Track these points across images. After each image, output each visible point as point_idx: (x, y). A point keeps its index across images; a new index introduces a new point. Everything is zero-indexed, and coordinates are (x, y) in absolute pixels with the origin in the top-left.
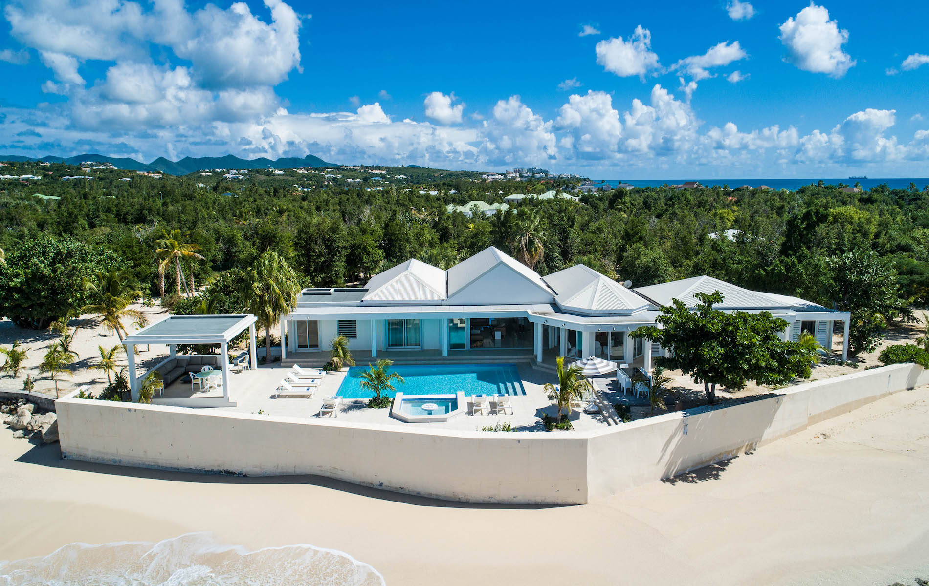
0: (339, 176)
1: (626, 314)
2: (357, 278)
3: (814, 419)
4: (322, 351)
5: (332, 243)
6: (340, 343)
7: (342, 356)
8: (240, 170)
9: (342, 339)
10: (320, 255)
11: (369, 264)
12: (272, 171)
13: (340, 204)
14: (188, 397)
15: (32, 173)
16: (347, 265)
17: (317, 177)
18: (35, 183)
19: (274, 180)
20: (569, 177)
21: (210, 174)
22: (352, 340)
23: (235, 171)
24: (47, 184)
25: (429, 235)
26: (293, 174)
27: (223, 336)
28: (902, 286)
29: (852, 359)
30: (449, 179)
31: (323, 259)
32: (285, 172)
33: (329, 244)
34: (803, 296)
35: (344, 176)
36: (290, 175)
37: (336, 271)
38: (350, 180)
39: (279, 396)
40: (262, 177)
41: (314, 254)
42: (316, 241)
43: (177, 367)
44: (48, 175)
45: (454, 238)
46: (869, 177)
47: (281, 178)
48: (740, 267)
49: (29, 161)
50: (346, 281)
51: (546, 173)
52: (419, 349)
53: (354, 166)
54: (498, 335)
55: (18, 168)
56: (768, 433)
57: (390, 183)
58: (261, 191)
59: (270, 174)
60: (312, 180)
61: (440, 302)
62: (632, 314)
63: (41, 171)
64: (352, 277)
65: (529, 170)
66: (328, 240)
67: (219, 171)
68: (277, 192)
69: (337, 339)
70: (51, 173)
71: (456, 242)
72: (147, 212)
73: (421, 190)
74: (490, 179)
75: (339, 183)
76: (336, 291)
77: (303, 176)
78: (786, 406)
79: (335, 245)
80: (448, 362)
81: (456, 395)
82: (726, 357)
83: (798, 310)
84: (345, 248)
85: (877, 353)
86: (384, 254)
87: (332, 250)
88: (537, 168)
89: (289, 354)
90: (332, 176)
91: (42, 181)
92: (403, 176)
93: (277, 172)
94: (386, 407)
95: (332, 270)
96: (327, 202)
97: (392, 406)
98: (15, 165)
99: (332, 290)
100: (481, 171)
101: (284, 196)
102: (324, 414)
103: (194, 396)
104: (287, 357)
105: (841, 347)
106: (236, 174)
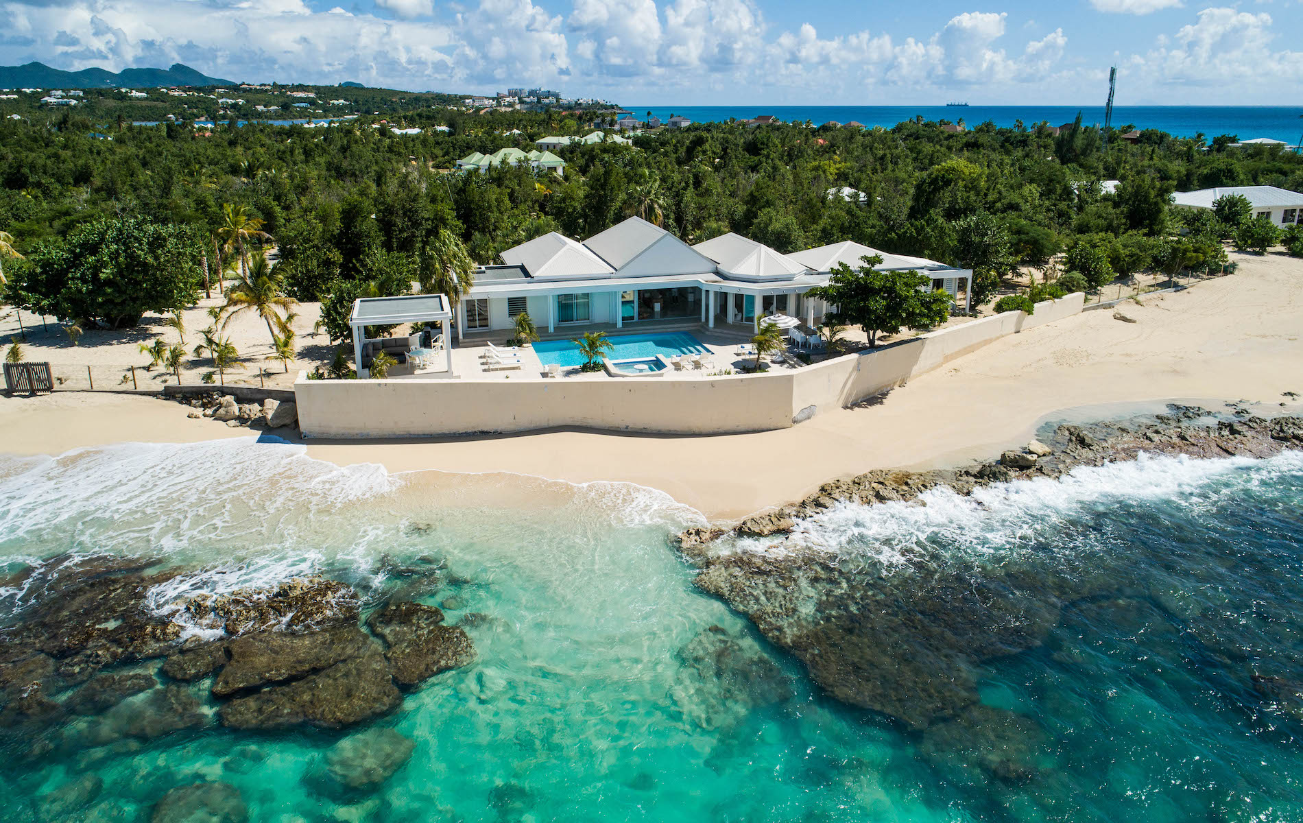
0: (241, 101)
1: (789, 279)
3: (947, 359)
4: (493, 331)
6: (524, 319)
8: (69, 91)
12: (127, 92)
17: (204, 102)
20: (591, 102)
21: (16, 96)
23: (60, 92)
26: (163, 98)
28: (1012, 245)
29: (973, 311)
32: (148, 93)
34: (930, 258)
35: (247, 101)
36: (157, 100)
38: (260, 108)
40: (111, 103)
46: (970, 104)
47: (144, 103)
48: (874, 231)
52: (589, 323)
53: (261, 85)
54: (657, 307)
56: (915, 369)
59: (123, 97)
60: (197, 108)
61: (609, 275)
62: (795, 278)
65: (532, 93)
67: (28, 90)
74: (478, 105)
75: (242, 112)
76: (486, 269)
77: (181, 100)
78: (928, 347)
81: (656, 357)
82: (888, 308)
83: (931, 269)
85: (992, 305)
89: (464, 335)
90: (230, 101)
92: (342, 101)
93: (135, 94)
94: (601, 369)
97: (607, 370)
99: (483, 268)
105: (964, 302)
106: (63, 97)
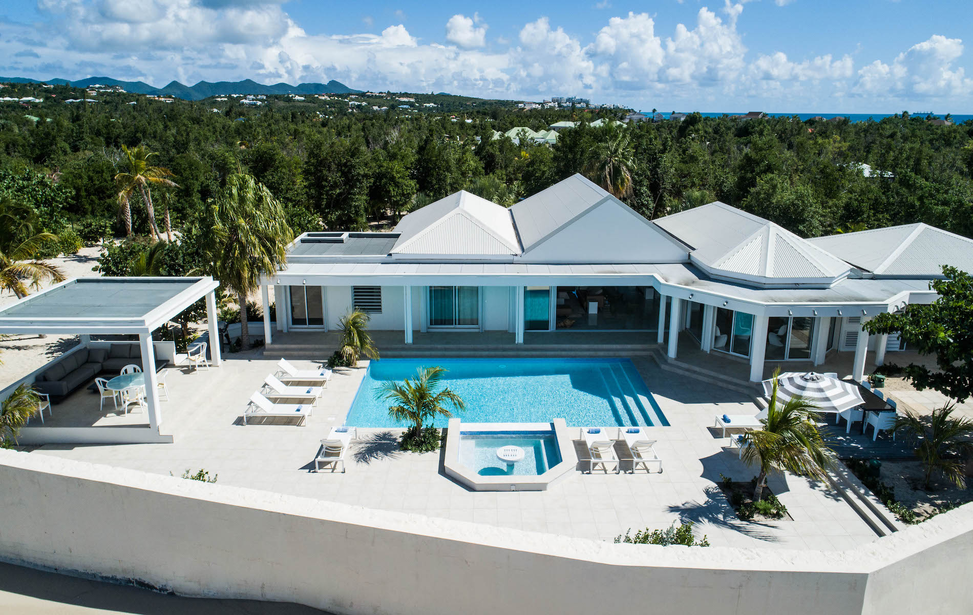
0: (364, 104)
2: (383, 217)
4: (329, 331)
5: (350, 169)
6: (354, 323)
7: (359, 343)
8: (258, 96)
9: (358, 316)
10: (335, 186)
11: (398, 198)
12: (292, 97)
13: (363, 130)
14: (89, 424)
15: (34, 96)
16: (370, 199)
17: (340, 103)
18: (36, 106)
19: (294, 107)
20: (612, 107)
21: (226, 99)
22: (374, 316)
23: (252, 97)
24: (48, 108)
25: (472, 162)
26: (315, 100)
27: (143, 322)
30: (482, 108)
31: (338, 191)
32: (305, 98)
33: (346, 170)
35: (369, 104)
36: (311, 102)
37: (355, 207)
38: (375, 108)
39: (251, 421)
40: (281, 104)
41: (327, 184)
42: (329, 167)
43: (87, 362)
44: (50, 97)
45: (501, 168)
47: (302, 104)
49: (31, 83)
50: (369, 220)
51: (587, 103)
52: (477, 330)
53: (380, 93)
54: (593, 308)
55: (19, 90)
57: (419, 111)
58: (278, 116)
59: (289, 100)
60: (334, 107)
61: (512, 258)
62: (832, 286)
63: (44, 94)
64: (378, 216)
65: (569, 100)
66: (345, 165)
67: (235, 96)
68: (295, 118)
69: (351, 315)
70: (54, 96)
71: (504, 172)
72: (141, 135)
73: (453, 118)
74: (528, 108)
75: (363, 110)
76: (350, 236)
77: (325, 102)
79: (354, 173)
80: (526, 353)
81: (552, 425)
84: (366, 176)
86: (418, 186)
87: (350, 180)
88: (577, 98)
89: (277, 335)
90: (356, 103)
91: (43, 104)
92: (432, 104)
93: (297, 98)
94: (433, 449)
95: (351, 206)
96: (349, 127)
97: (443, 448)
98: (17, 87)
99: (345, 235)
100: (516, 100)
101: (303, 122)
102: (322, 465)
103: (102, 422)
104: (273, 342)
106: (253, 100)
